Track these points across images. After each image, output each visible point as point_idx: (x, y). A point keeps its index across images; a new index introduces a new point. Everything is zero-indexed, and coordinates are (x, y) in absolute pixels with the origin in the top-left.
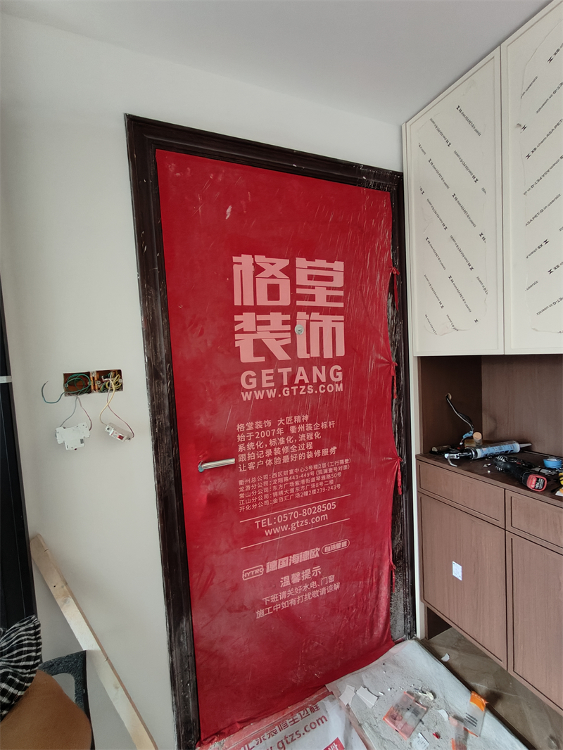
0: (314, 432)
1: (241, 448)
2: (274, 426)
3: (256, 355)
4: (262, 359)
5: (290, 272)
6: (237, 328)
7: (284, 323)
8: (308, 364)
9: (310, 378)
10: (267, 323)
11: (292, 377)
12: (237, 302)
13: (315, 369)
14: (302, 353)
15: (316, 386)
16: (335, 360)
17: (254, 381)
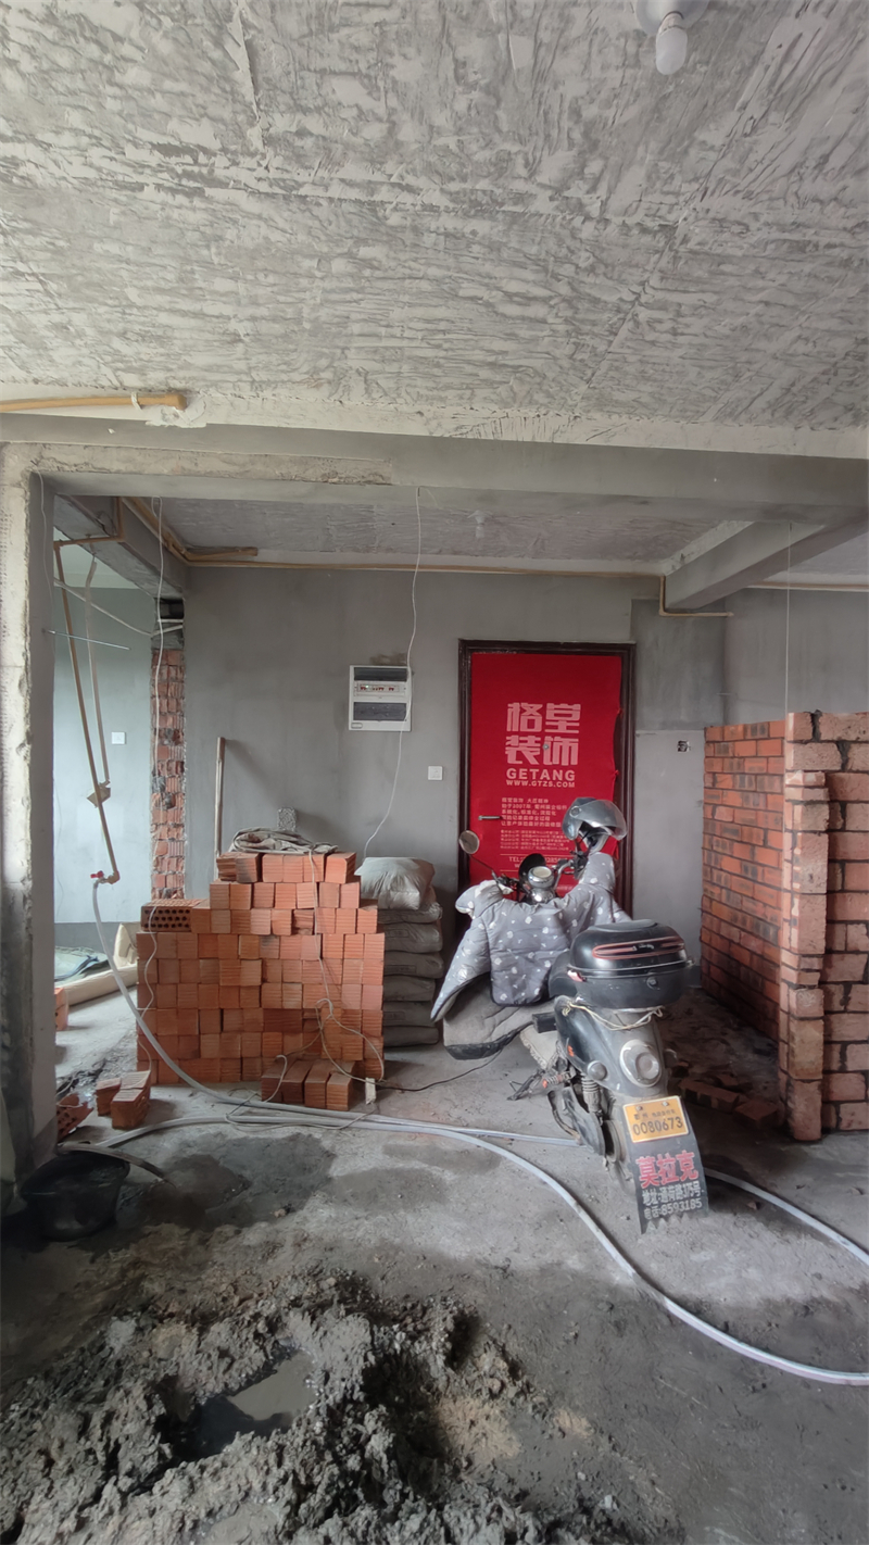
0: (551, 810)
1: (504, 811)
2: (525, 802)
3: (517, 759)
4: (521, 762)
5: (543, 712)
6: (507, 743)
7: (536, 742)
8: (550, 769)
9: (551, 777)
10: (526, 742)
11: (539, 775)
12: (509, 729)
13: (555, 771)
14: (547, 762)
15: (554, 782)
16: (570, 767)
17: (514, 774)
